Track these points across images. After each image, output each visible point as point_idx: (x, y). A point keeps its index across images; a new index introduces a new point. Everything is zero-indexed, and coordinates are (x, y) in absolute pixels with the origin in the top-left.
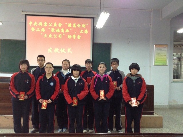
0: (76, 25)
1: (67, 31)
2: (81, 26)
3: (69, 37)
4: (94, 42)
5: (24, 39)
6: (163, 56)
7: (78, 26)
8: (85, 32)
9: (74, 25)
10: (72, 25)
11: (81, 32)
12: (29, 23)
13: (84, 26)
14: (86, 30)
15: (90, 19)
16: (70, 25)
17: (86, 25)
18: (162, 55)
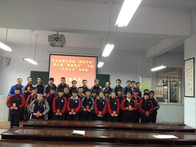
0: (85, 62)
1: (79, 66)
2: (88, 63)
3: (80, 70)
4: (97, 74)
5: (48, 71)
6: (147, 85)
7: (86, 62)
8: (91, 67)
9: (84, 61)
10: (82, 62)
11: (88, 67)
12: (52, 60)
13: (90, 62)
14: (92, 65)
15: (95, 58)
16: (80, 62)
17: (92, 62)
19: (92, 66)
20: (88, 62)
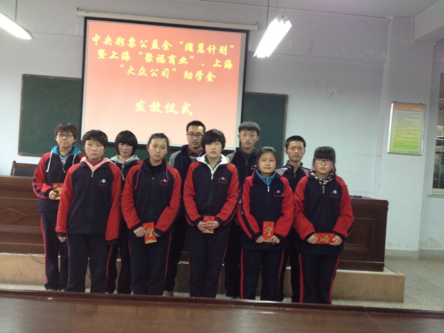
0: (205, 48)
1: (183, 60)
2: (217, 51)
3: (188, 75)
4: (247, 90)
5: (80, 77)
6: (413, 132)
7: (209, 49)
8: (226, 66)
9: (201, 46)
10: (196, 48)
11: (216, 65)
12: (94, 39)
13: (223, 50)
14: (229, 61)
15: (240, 35)
16: (189, 47)
17: (229, 49)
18: (408, 128)
19: (229, 65)
20: (214, 48)
